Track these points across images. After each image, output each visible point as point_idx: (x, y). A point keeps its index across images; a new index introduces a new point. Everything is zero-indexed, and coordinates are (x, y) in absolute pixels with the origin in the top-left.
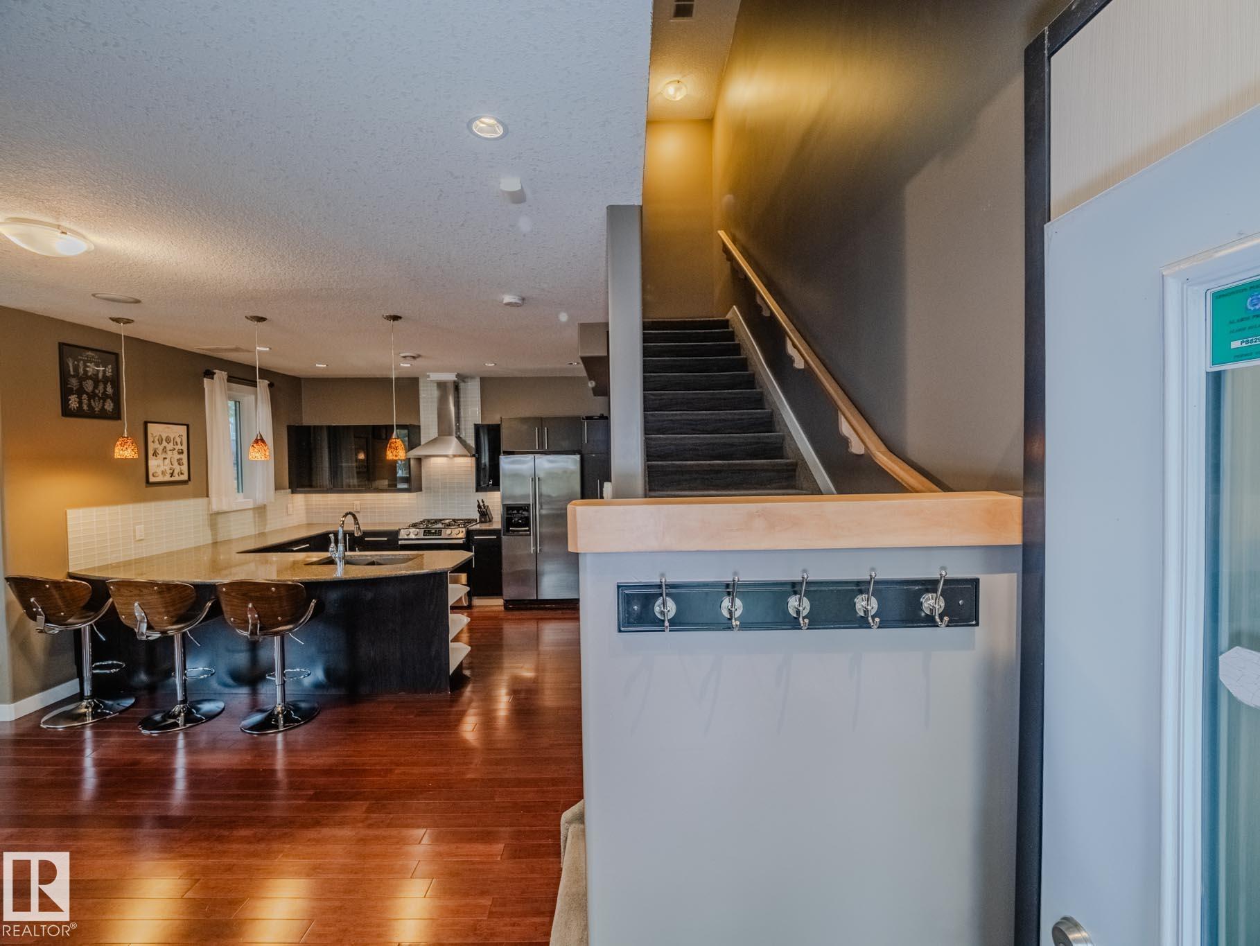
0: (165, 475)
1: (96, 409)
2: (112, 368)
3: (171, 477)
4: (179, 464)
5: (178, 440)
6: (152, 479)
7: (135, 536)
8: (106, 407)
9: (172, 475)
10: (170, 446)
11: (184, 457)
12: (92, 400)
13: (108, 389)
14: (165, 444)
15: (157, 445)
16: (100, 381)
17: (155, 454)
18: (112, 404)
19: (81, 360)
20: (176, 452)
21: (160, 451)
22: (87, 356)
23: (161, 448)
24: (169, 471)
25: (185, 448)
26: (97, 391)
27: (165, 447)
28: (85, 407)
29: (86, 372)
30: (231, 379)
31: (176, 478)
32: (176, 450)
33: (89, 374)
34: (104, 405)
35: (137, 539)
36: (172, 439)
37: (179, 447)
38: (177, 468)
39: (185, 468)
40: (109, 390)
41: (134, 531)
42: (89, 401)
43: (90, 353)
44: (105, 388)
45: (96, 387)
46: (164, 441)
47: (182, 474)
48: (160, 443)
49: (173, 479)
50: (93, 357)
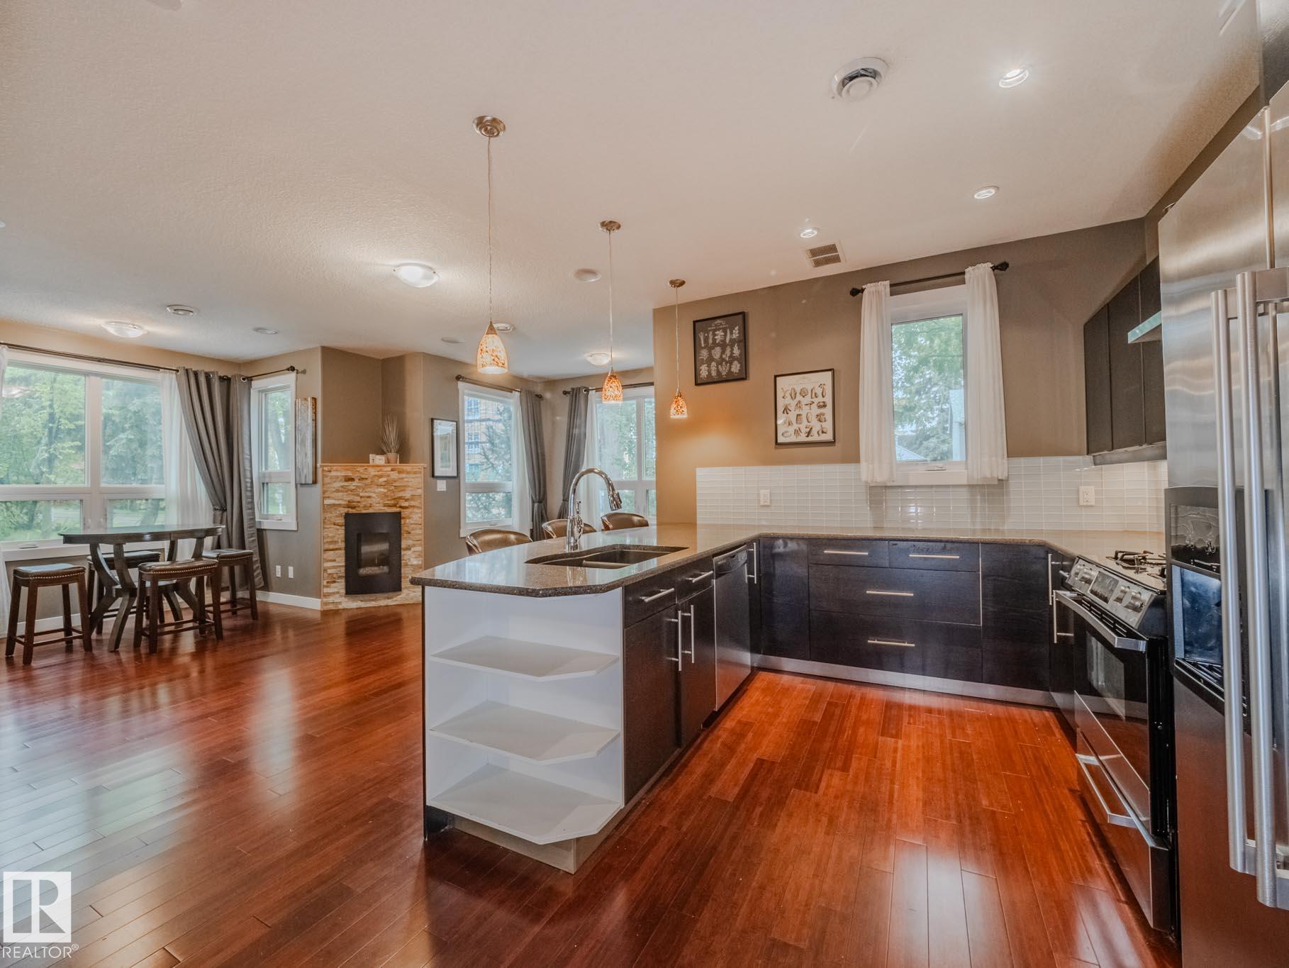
0: (799, 434)
1: (724, 373)
2: (739, 330)
3: (807, 436)
4: (820, 421)
5: (819, 391)
6: (781, 440)
7: (759, 500)
8: (732, 370)
9: (809, 434)
10: (808, 399)
11: (828, 411)
12: (720, 366)
13: (734, 352)
14: (799, 398)
15: (788, 400)
16: (728, 345)
17: (786, 410)
18: (739, 365)
19: (710, 330)
20: (814, 406)
21: (792, 408)
22: (716, 325)
23: (794, 403)
24: (804, 430)
25: (828, 400)
26: (724, 356)
27: (799, 402)
28: (714, 374)
29: (714, 340)
30: (896, 288)
31: (815, 438)
32: (816, 403)
33: (717, 342)
34: (730, 368)
35: (762, 503)
36: (810, 392)
37: (820, 399)
38: (817, 426)
39: (828, 425)
40: (736, 352)
41: (758, 495)
42: (717, 367)
43: (719, 321)
44: (732, 350)
45: (723, 352)
46: (798, 394)
47: (823, 432)
48: (793, 397)
49: (810, 439)
50: (721, 324)
